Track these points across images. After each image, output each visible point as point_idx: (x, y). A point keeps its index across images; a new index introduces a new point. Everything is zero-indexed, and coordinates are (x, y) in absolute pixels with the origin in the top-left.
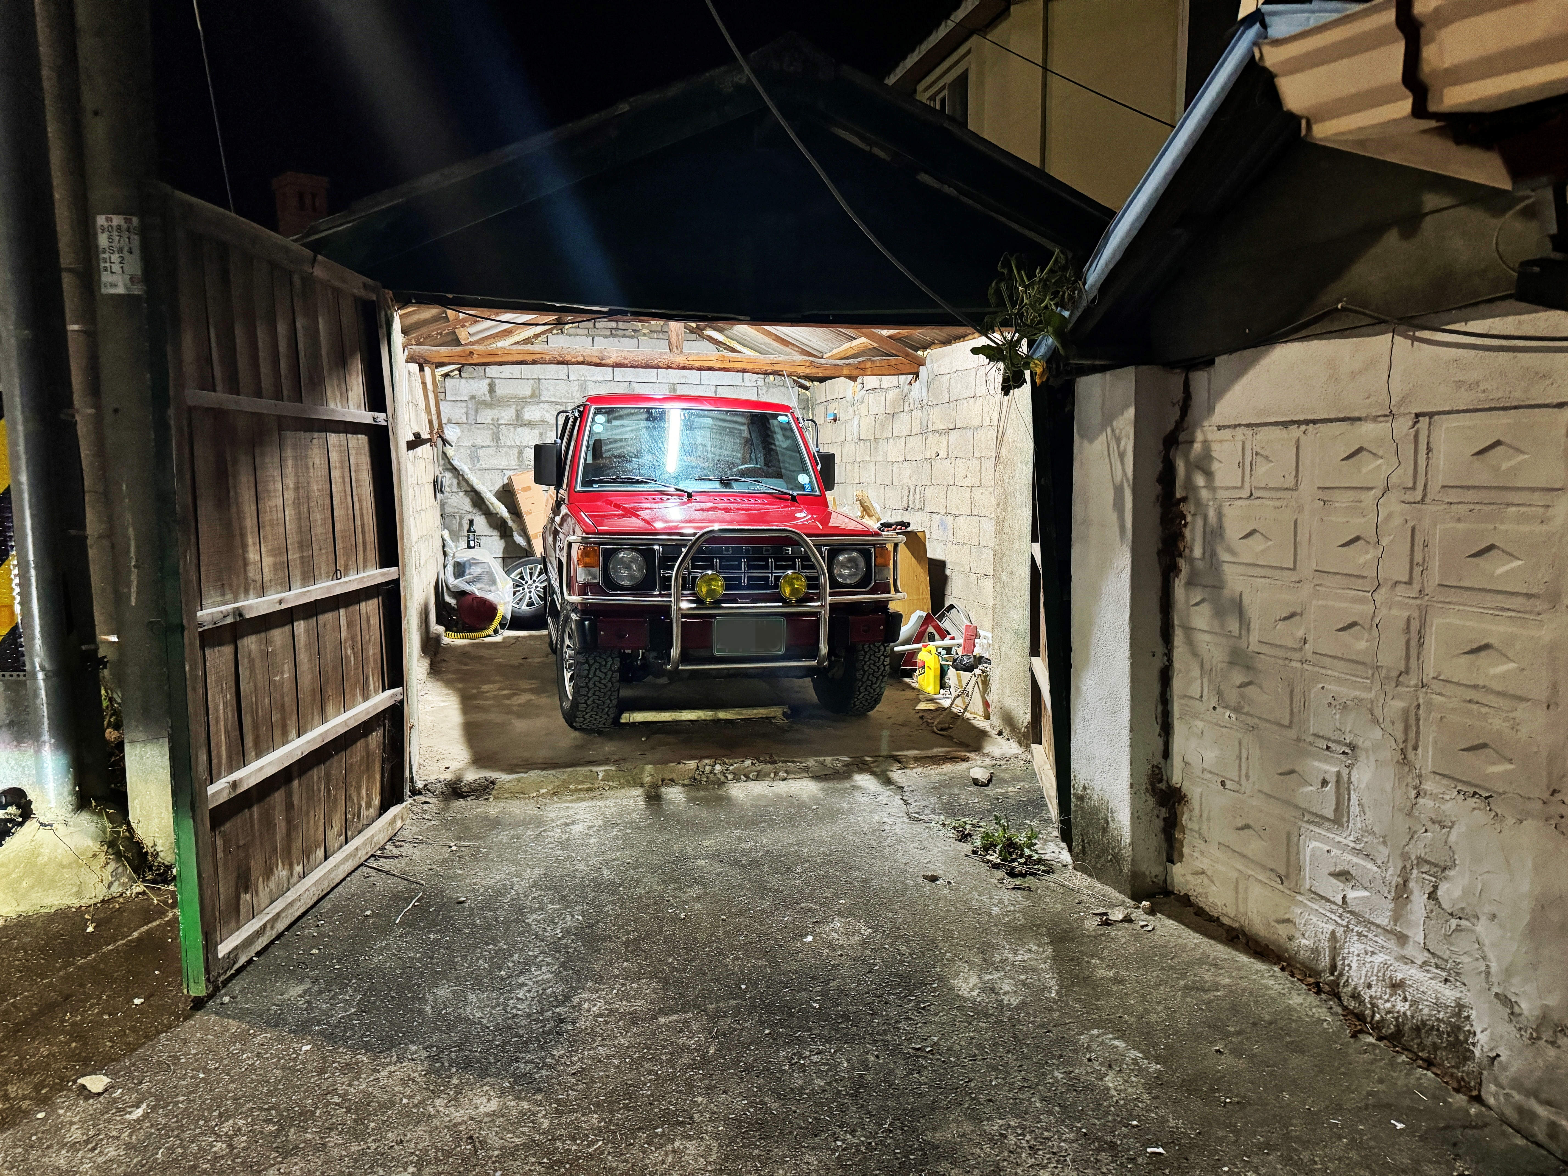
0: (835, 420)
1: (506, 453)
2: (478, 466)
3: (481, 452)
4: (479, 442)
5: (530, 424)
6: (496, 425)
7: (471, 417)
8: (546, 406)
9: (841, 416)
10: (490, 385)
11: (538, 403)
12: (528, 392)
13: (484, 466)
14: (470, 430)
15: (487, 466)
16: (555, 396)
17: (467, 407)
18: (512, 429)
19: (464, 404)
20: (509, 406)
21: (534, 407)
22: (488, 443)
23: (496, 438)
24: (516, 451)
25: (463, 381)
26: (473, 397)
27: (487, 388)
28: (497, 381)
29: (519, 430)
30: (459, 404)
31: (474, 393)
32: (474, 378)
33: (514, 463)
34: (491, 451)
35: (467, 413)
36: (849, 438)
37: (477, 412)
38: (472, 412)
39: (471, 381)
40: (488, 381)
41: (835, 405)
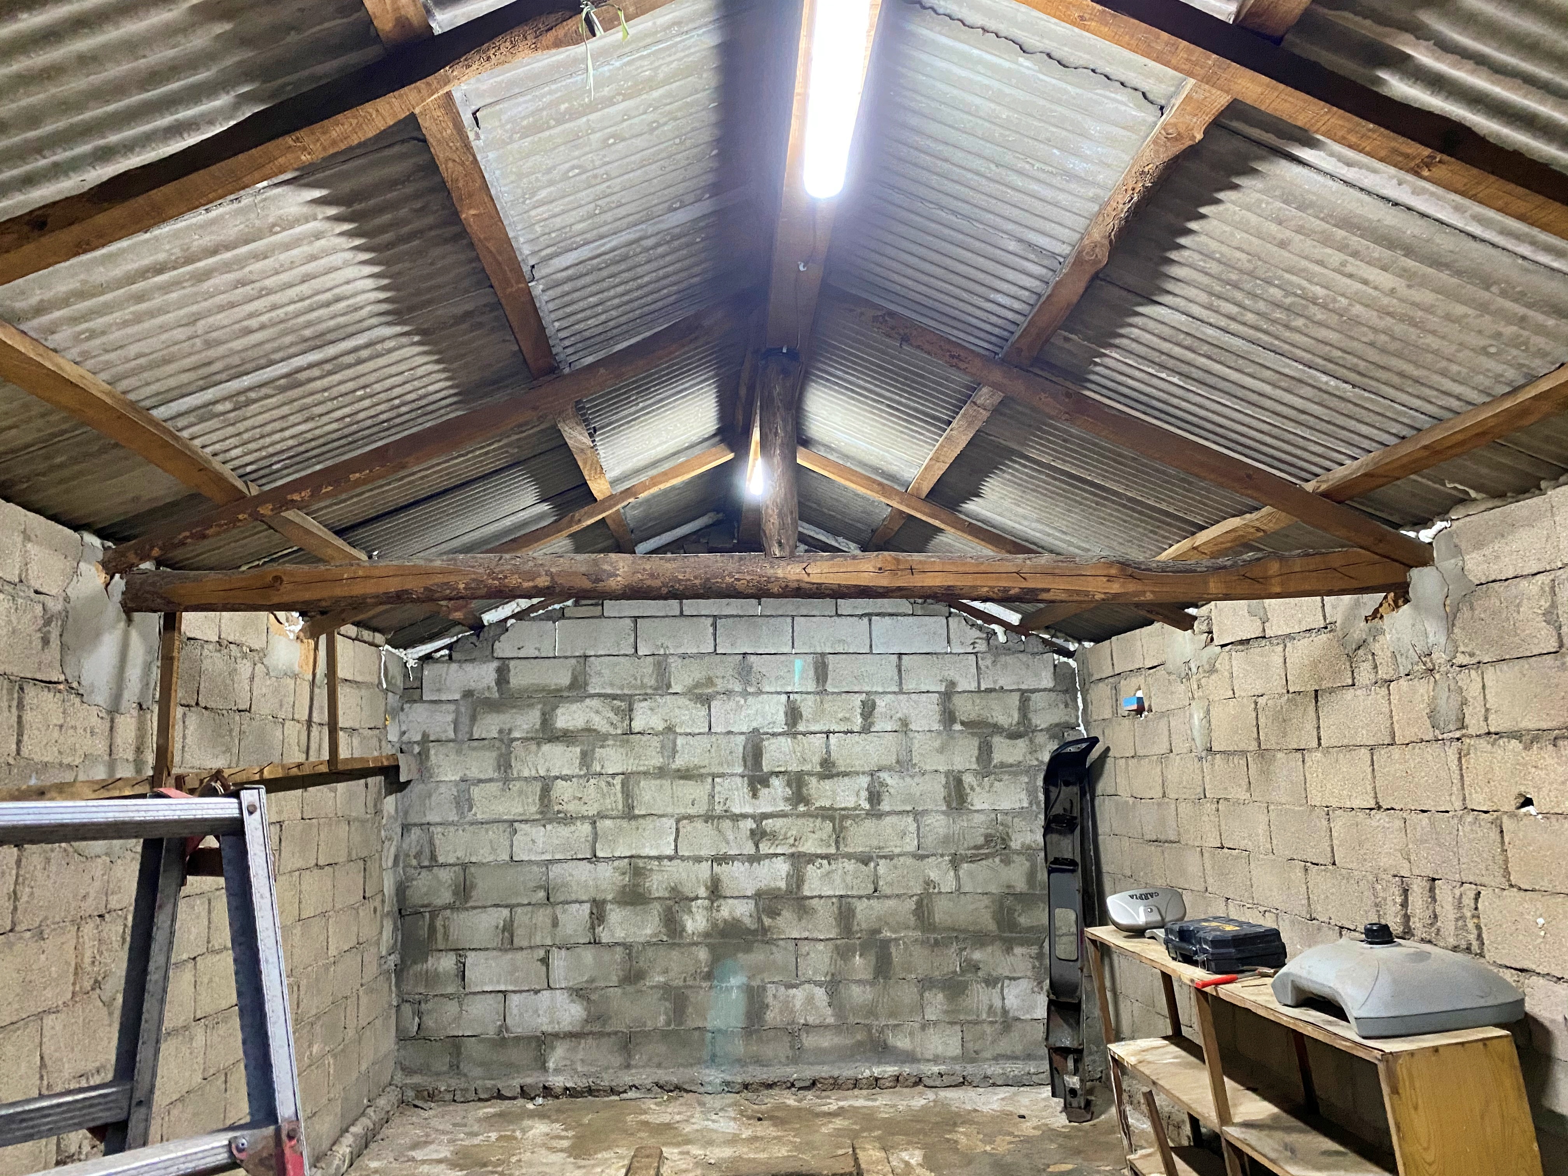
0: (1140, 711)
1: (521, 792)
2: (470, 817)
3: (476, 792)
4: (474, 773)
5: (566, 737)
6: (505, 740)
7: (464, 729)
8: (595, 703)
9: (1156, 702)
10: (499, 670)
11: (582, 699)
12: (565, 680)
13: (479, 817)
14: (459, 752)
15: (486, 817)
16: (612, 685)
17: (457, 712)
18: (534, 747)
19: (452, 707)
20: (531, 706)
21: (574, 707)
22: (491, 773)
23: (504, 764)
24: (538, 787)
25: (454, 666)
26: (468, 694)
27: (493, 676)
28: (512, 664)
29: (546, 748)
30: (444, 707)
31: (473, 685)
32: (472, 661)
33: (533, 809)
34: (494, 787)
35: (456, 723)
36: (1181, 746)
37: (473, 719)
38: (465, 720)
39: (468, 667)
40: (495, 664)
41: (1135, 681)
